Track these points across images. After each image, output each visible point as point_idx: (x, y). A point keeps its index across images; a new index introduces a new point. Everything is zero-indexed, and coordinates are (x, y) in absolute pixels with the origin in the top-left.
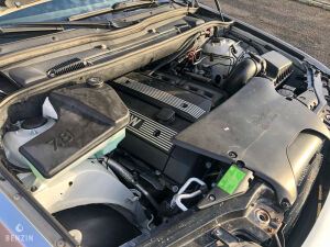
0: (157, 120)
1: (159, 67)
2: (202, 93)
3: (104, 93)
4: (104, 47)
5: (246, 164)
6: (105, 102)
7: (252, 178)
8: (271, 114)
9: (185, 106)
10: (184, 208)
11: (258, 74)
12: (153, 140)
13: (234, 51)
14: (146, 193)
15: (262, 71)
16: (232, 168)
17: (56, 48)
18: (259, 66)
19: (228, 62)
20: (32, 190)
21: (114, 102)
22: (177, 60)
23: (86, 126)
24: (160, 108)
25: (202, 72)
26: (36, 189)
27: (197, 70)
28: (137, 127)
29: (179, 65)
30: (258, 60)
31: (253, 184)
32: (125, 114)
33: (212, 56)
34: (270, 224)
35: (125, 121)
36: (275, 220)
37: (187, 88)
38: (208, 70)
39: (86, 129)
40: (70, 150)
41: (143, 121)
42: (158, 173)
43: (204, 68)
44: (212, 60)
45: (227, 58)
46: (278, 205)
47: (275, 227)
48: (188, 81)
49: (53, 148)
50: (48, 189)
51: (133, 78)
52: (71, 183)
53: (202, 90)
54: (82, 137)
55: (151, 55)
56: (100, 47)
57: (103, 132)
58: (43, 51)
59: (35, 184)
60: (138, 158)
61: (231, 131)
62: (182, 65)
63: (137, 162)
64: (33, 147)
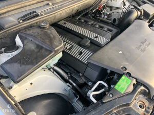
0: (80, 45)
1: (82, 14)
2: (106, 29)
3: (49, 32)
4: (51, 4)
5: (132, 75)
6: (49, 37)
7: (135, 83)
8: (147, 43)
9: (96, 37)
10: (95, 101)
11: (138, 18)
12: (78, 57)
13: (124, 4)
14: (75, 85)
15: (140, 16)
16: (124, 77)
17: (23, 5)
18: (139, 13)
19: (120, 11)
20: (9, 89)
21: (54, 37)
22: (92, 10)
23: (39, 52)
24: (82, 38)
25: (106, 17)
26: (12, 88)
27: (103, 16)
28: (70, 49)
29: (93, 13)
30: (139, 10)
31: (136, 86)
32: (61, 44)
33: (111, 8)
34: (145, 110)
35: (61, 48)
36: (148, 108)
37: (97, 26)
38: (109, 16)
39: (38, 54)
40: (29, 66)
41: (73, 46)
42: (81, 75)
43: (107, 15)
44: (111, 10)
45: (121, 8)
46: (150, 98)
47: (148, 112)
48: (98, 22)
49: (19, 65)
50: (18, 88)
51: (68, 21)
52: (31, 84)
53: (106, 27)
54: (36, 58)
55: (77, 8)
56: (48, 4)
57: (48, 55)
58: (16, 7)
59: (11, 85)
60: (70, 66)
61: (123, 54)
62: (95, 13)
63: (70, 68)
64: (9, 65)
